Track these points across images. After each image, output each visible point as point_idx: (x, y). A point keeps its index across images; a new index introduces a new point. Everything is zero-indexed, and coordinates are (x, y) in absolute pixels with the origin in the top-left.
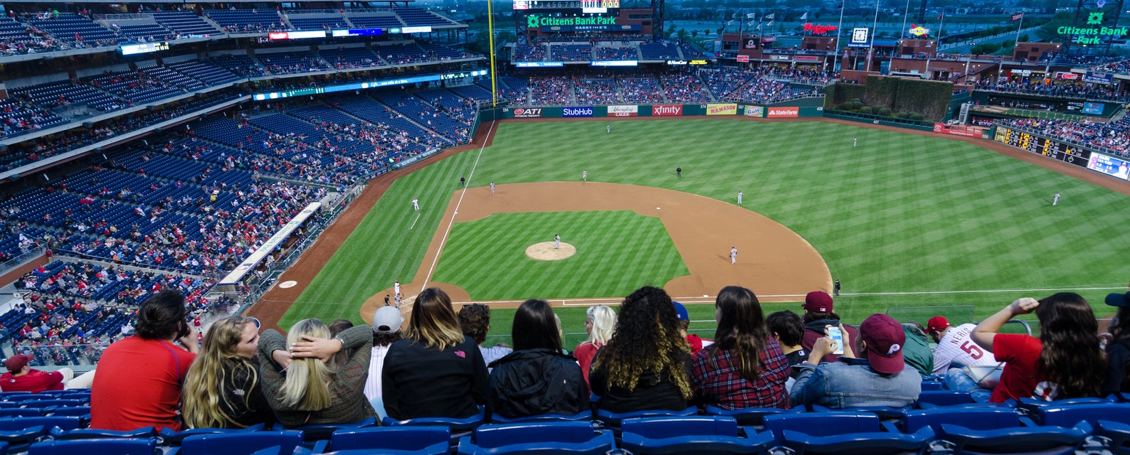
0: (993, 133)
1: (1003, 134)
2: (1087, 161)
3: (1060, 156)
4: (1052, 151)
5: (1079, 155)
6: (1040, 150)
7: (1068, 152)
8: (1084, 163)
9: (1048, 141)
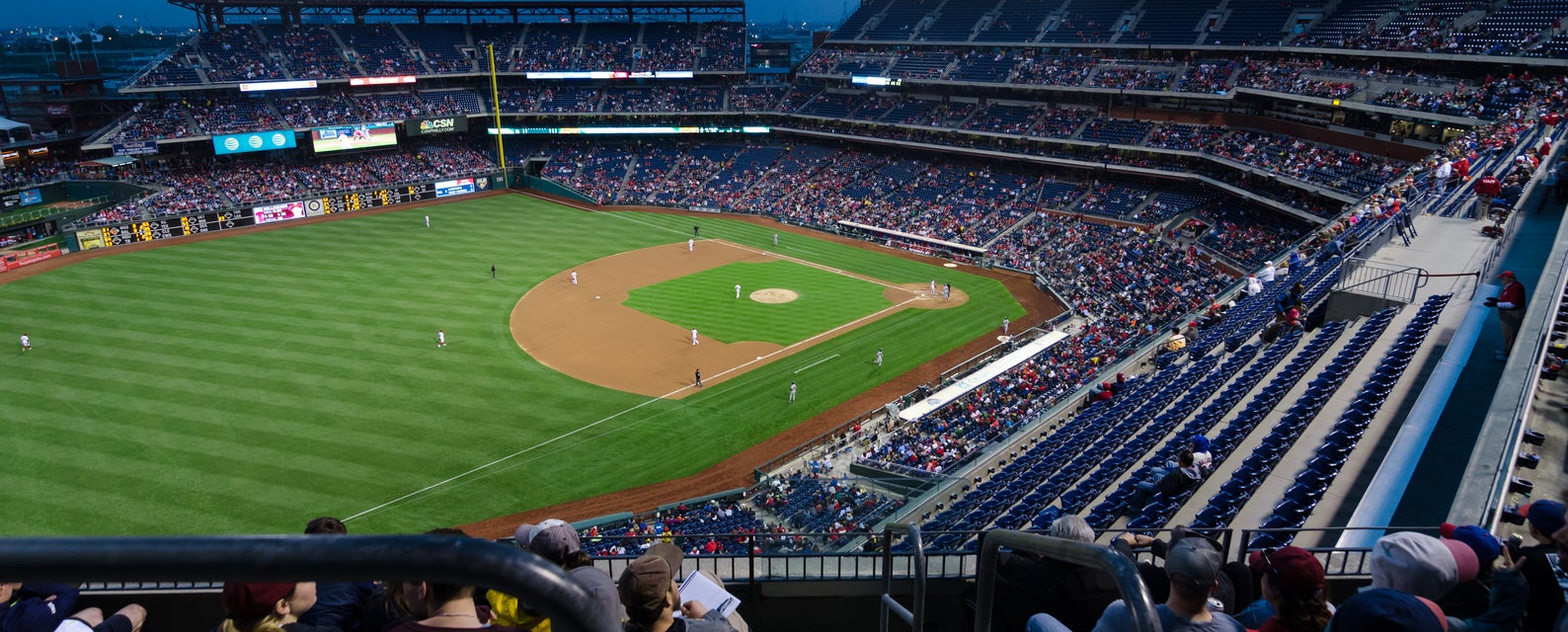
0: (73, 244)
1: (94, 239)
2: (253, 219)
3: (212, 227)
4: (198, 226)
5: (239, 217)
6: (180, 232)
7: (221, 219)
8: (252, 221)
9: (184, 219)
